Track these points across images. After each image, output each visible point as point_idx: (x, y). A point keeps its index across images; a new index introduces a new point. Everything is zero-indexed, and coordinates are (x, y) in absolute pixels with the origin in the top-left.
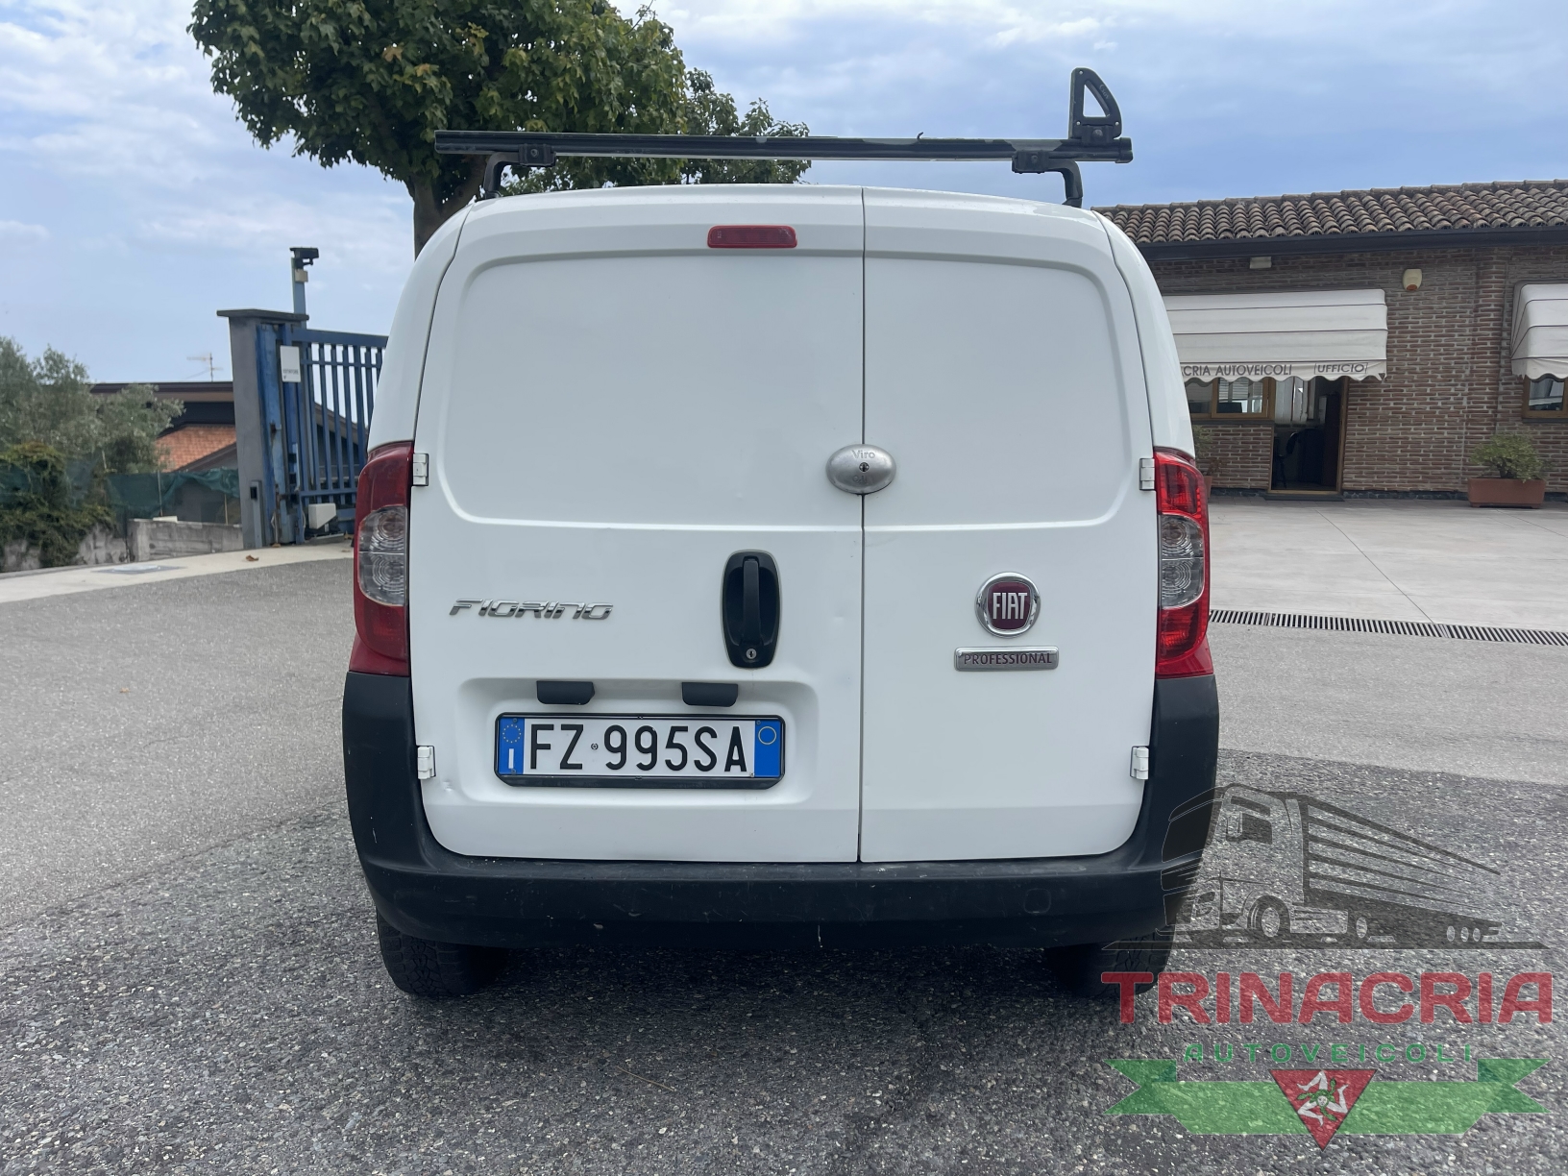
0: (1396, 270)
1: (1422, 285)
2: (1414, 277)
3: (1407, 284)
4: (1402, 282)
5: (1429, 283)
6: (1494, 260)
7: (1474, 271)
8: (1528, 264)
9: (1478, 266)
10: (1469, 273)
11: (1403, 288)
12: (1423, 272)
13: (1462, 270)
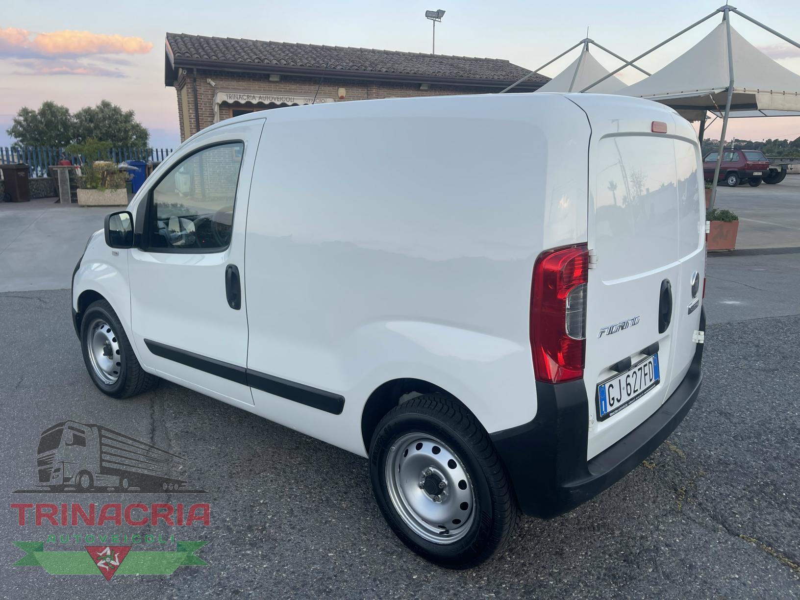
0: (335, 88)
1: (346, 96)
2: (342, 92)
3: (340, 96)
4: (337, 93)
5: (349, 95)
6: (374, 87)
7: (366, 91)
8: (386, 90)
9: (367, 89)
10: (364, 92)
11: (338, 97)
12: (346, 90)
13: (361, 90)
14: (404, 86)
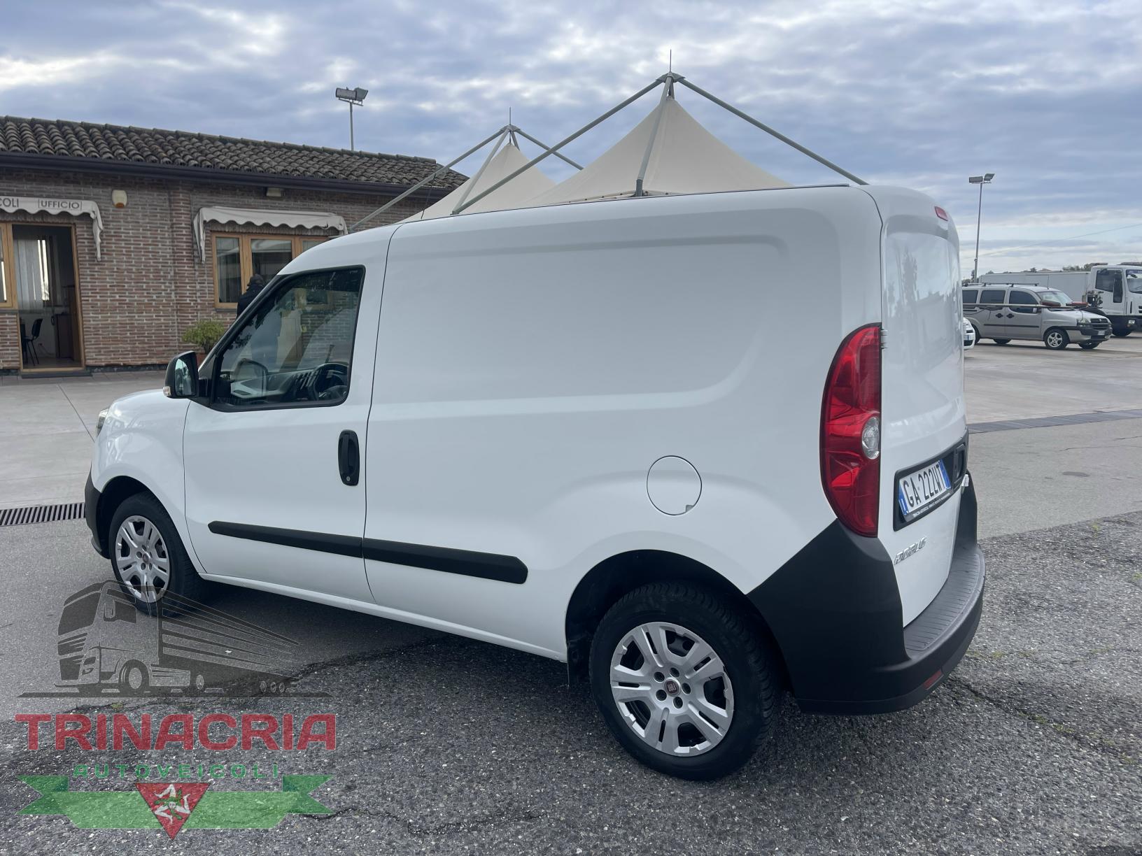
0: (106, 191)
1: (128, 204)
2: (120, 196)
3: (116, 202)
4: (111, 200)
5: (134, 203)
6: (181, 190)
7: (167, 197)
8: (205, 196)
9: (169, 193)
10: (163, 198)
11: (113, 204)
12: (127, 193)
13: (158, 195)
14: (238, 191)
